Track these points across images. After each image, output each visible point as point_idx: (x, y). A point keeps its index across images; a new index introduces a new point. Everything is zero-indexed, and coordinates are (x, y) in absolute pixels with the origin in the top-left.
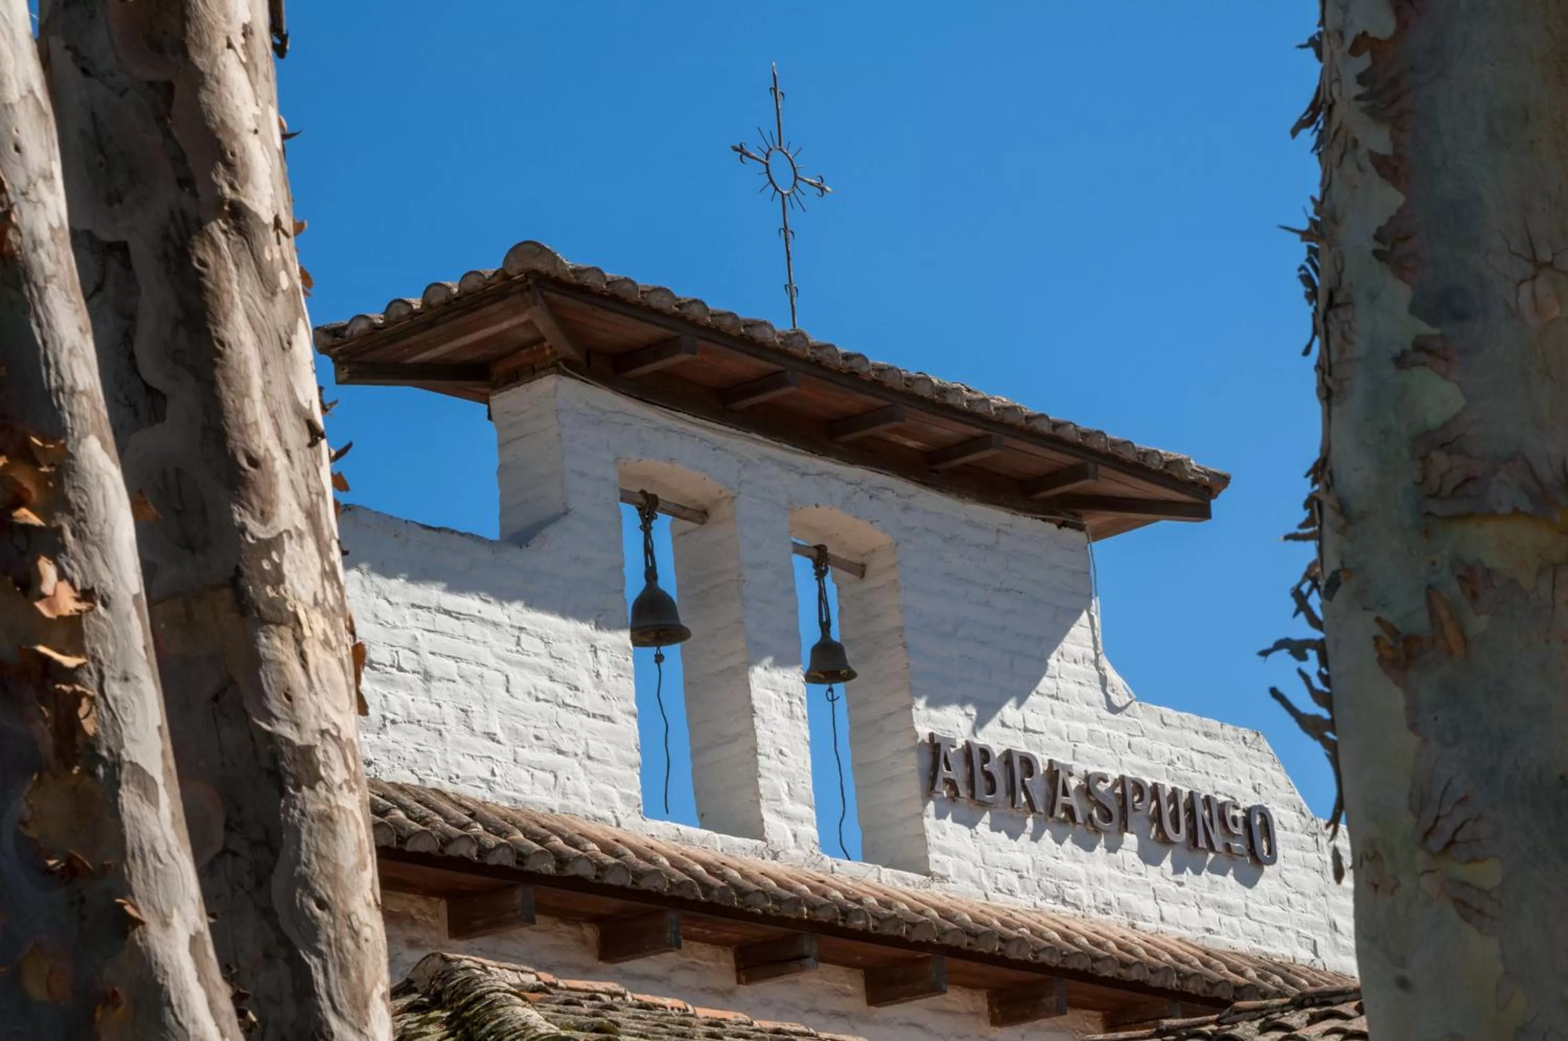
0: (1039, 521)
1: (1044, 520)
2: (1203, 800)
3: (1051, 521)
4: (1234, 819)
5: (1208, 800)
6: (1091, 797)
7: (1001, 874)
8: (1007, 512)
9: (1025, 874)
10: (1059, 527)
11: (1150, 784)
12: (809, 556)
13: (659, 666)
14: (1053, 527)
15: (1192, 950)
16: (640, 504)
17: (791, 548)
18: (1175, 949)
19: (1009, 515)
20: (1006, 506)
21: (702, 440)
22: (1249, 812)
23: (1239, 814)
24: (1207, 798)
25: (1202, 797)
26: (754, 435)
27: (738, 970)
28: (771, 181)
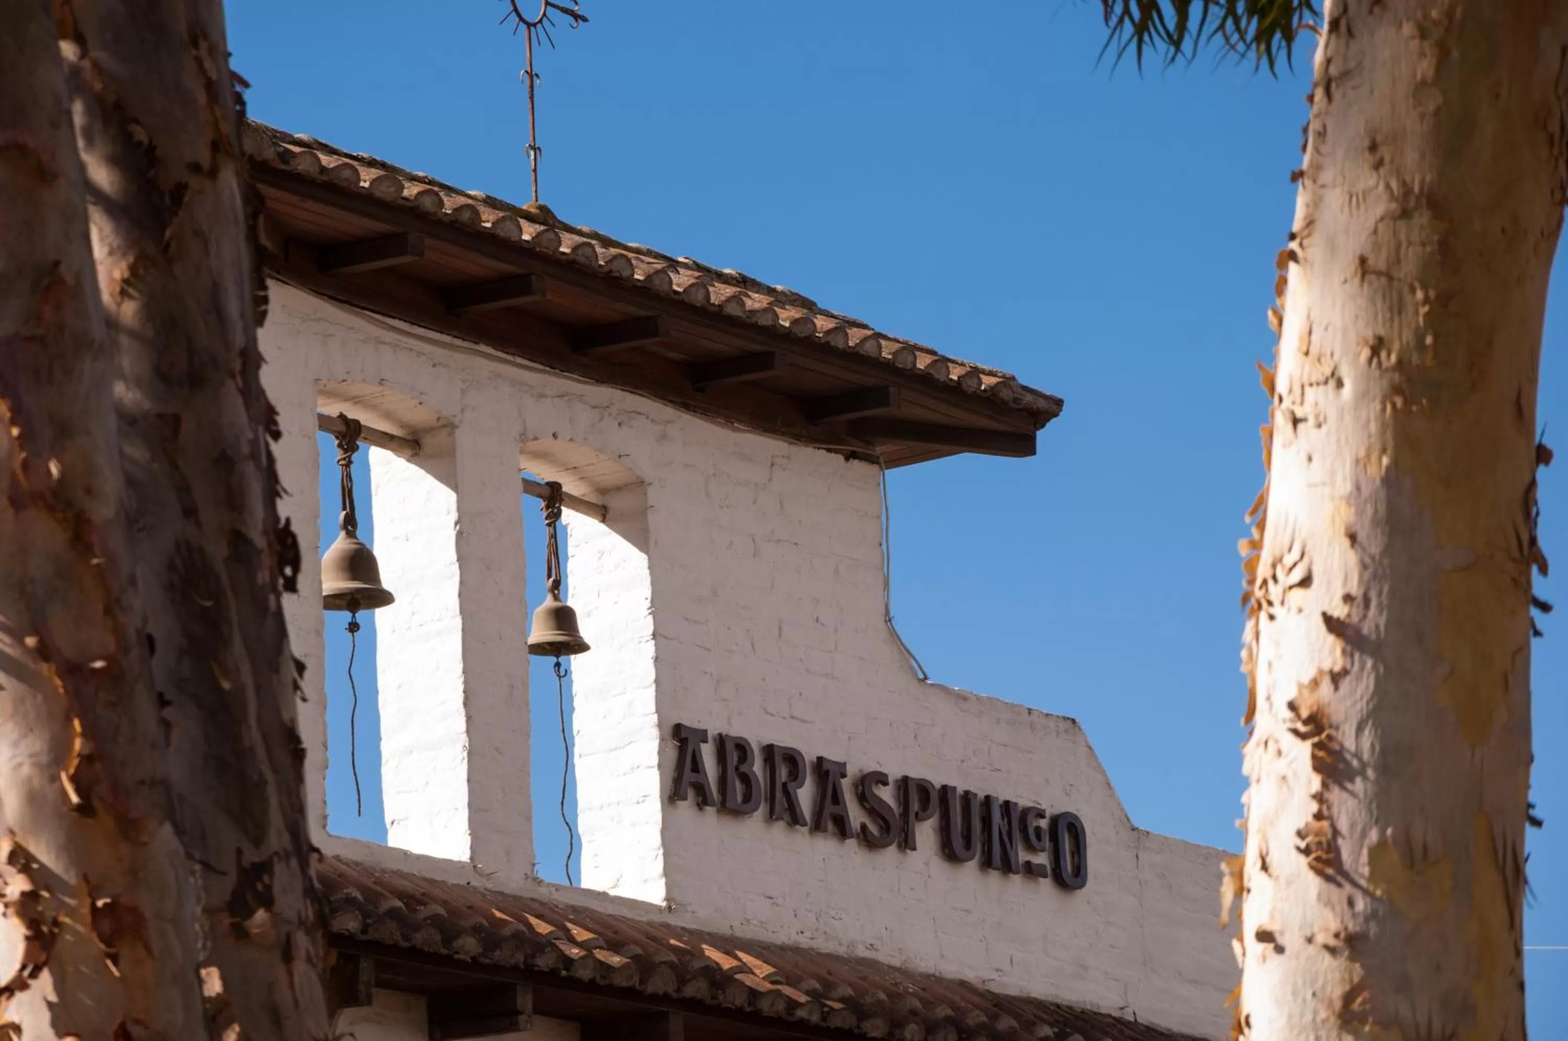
0: (824, 452)
1: (829, 450)
2: (1001, 806)
3: (836, 451)
4: (1038, 829)
5: (1007, 806)
6: (866, 805)
7: (752, 901)
8: (785, 441)
9: (780, 901)
10: (847, 459)
11: (938, 786)
12: (540, 496)
13: (353, 636)
14: (840, 458)
15: (977, 1000)
16: (340, 433)
17: (520, 486)
18: (957, 999)
19: (786, 445)
20: (783, 434)
21: (419, 354)
22: (1055, 821)
23: (1044, 823)
24: (1007, 803)
25: (1001, 802)
26: (482, 348)
27: (431, 1022)
28: (516, 10)
